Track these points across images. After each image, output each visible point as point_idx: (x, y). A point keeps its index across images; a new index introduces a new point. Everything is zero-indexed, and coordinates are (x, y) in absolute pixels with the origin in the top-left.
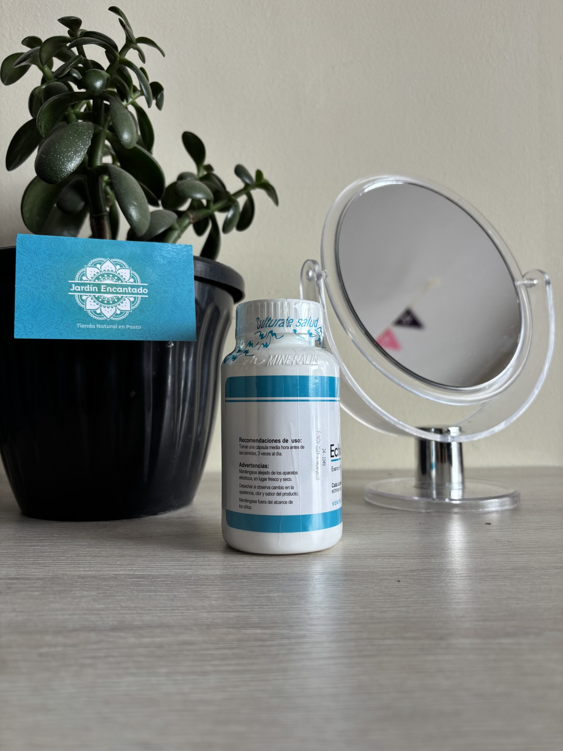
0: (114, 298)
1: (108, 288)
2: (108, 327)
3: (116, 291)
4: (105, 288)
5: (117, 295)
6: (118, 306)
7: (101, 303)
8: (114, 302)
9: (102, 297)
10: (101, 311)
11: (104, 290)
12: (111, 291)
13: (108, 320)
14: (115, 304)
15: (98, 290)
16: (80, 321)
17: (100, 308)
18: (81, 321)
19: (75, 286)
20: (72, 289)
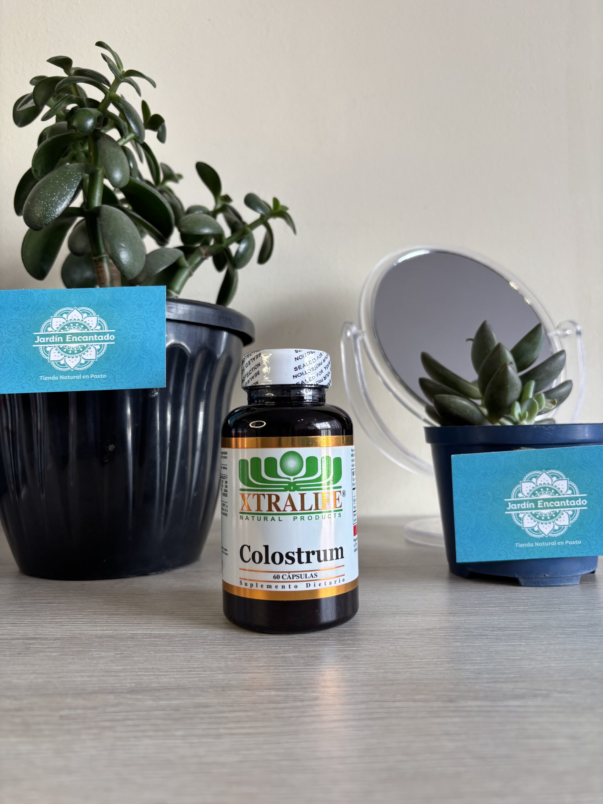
0: (80, 347)
1: (73, 338)
2: (72, 377)
3: (81, 340)
4: (70, 338)
5: (82, 344)
6: (83, 356)
7: (65, 353)
8: (79, 352)
9: (67, 347)
10: (65, 361)
11: (69, 339)
12: (76, 340)
13: (72, 371)
14: (79, 353)
15: (63, 340)
16: (43, 374)
17: (64, 359)
19: (40, 338)
20: (37, 341)
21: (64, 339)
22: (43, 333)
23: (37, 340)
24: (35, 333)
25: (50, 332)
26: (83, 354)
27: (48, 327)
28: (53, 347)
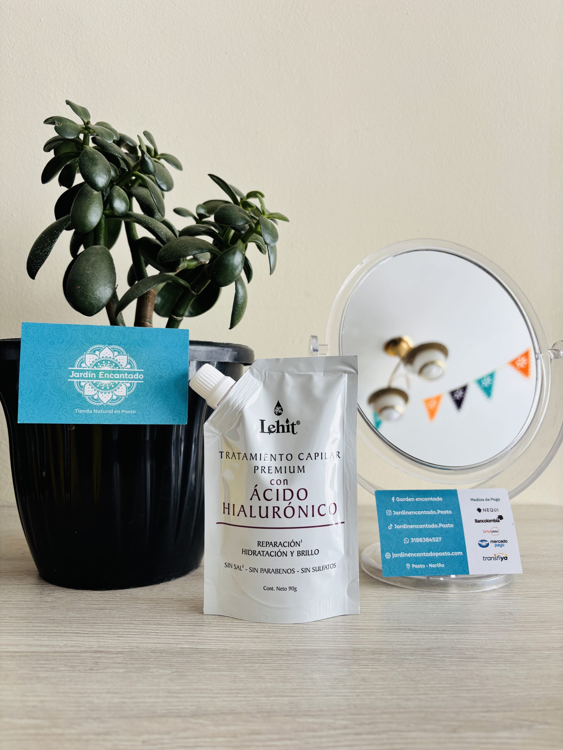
0: (111, 384)
1: (105, 375)
2: (105, 412)
3: (113, 377)
4: (103, 375)
5: (114, 381)
6: (114, 392)
7: (98, 389)
8: (111, 388)
10: (98, 396)
11: (102, 376)
12: (108, 377)
13: (105, 405)
14: (111, 389)
16: (78, 406)
17: (97, 394)
18: (80, 406)
20: (72, 376)
21: (97, 375)
24: (69, 368)
25: (84, 367)
26: (115, 390)
27: (82, 363)
28: (87, 382)
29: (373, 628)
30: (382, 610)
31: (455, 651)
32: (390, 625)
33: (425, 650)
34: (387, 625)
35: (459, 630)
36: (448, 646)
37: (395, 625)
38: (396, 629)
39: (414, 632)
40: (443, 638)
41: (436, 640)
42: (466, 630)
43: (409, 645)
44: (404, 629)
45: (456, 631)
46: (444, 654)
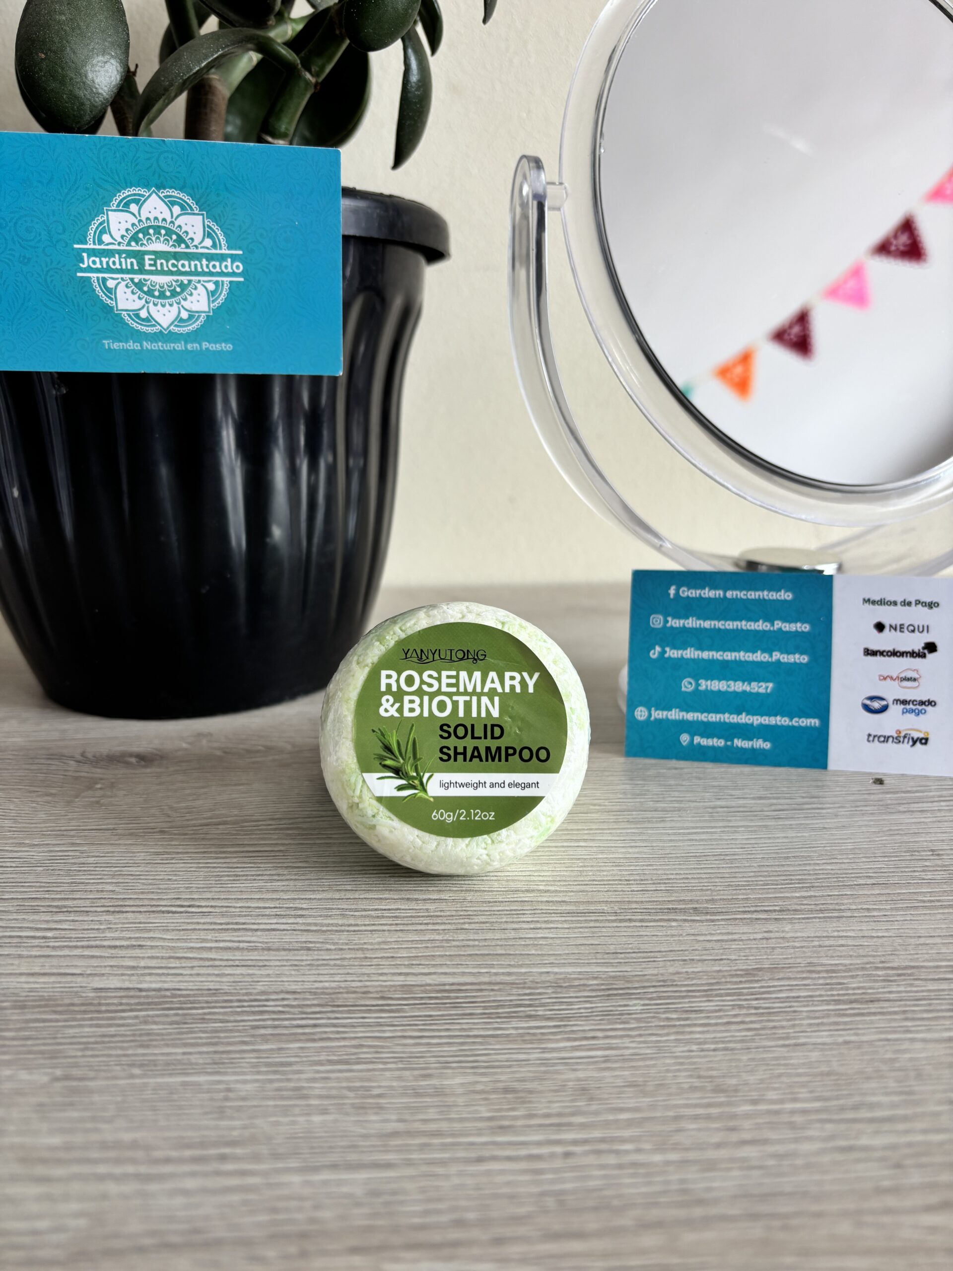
1: (159, 262)
3: (175, 269)
4: (152, 262)
8: (174, 294)
9: (149, 282)
10: (149, 312)
11: (150, 265)
12: (166, 268)
13: (166, 332)
15: (137, 266)
16: (107, 335)
17: (147, 306)
18: (113, 335)
19: (88, 258)
20: (84, 264)
21: (141, 263)
22: (92, 246)
23: (83, 262)
24: (76, 246)
25: (108, 244)
26: (184, 299)
27: (101, 233)
28: (120, 280)
29: (605, 908)
30: (623, 850)
31: (819, 978)
32: (645, 897)
33: (741, 976)
34: (639, 897)
35: (818, 908)
36: (798, 961)
37: (660, 897)
38: (662, 911)
39: (709, 917)
40: (782, 935)
41: (765, 941)
42: (837, 907)
43: (699, 960)
44: (683, 911)
45: (811, 911)
46: (791, 988)
